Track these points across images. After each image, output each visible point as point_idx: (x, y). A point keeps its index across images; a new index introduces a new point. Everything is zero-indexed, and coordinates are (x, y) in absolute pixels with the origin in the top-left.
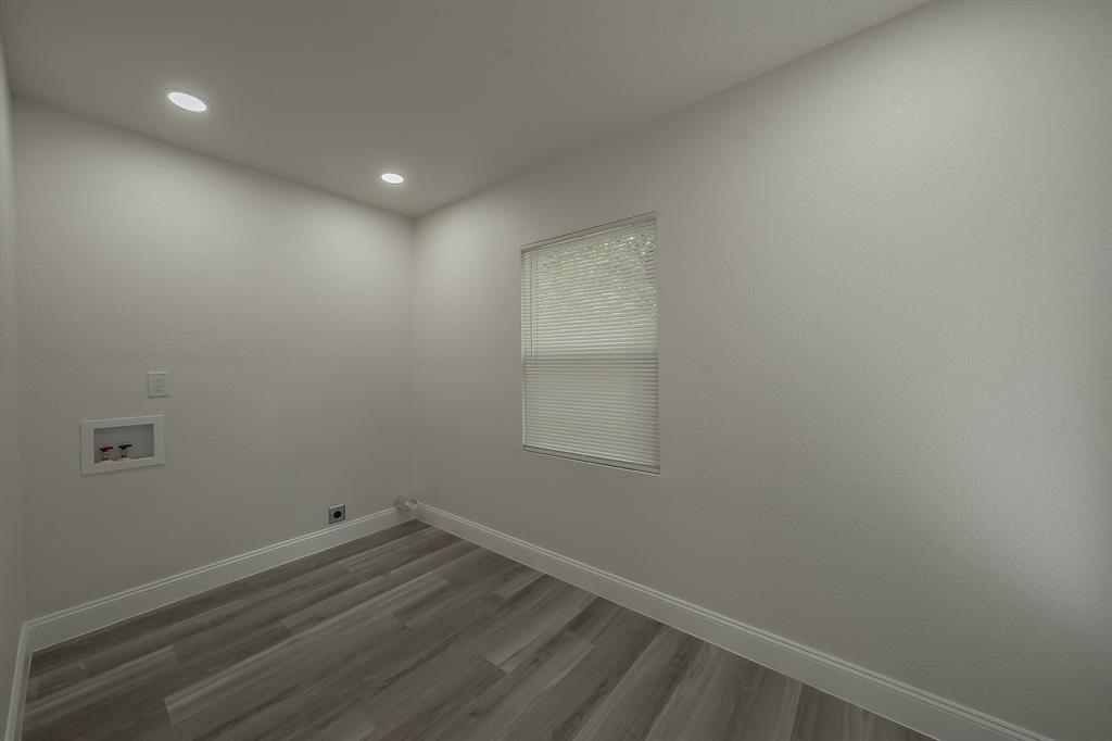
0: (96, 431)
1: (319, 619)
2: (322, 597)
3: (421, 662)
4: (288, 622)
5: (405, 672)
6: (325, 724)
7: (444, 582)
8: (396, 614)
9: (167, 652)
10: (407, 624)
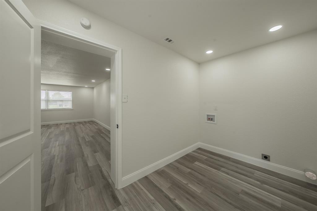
0: (207, 115)
1: (228, 174)
2: (236, 172)
3: (226, 200)
4: (223, 169)
5: (220, 197)
6: (198, 184)
7: (280, 206)
8: (242, 190)
9: (205, 157)
10: (240, 194)
